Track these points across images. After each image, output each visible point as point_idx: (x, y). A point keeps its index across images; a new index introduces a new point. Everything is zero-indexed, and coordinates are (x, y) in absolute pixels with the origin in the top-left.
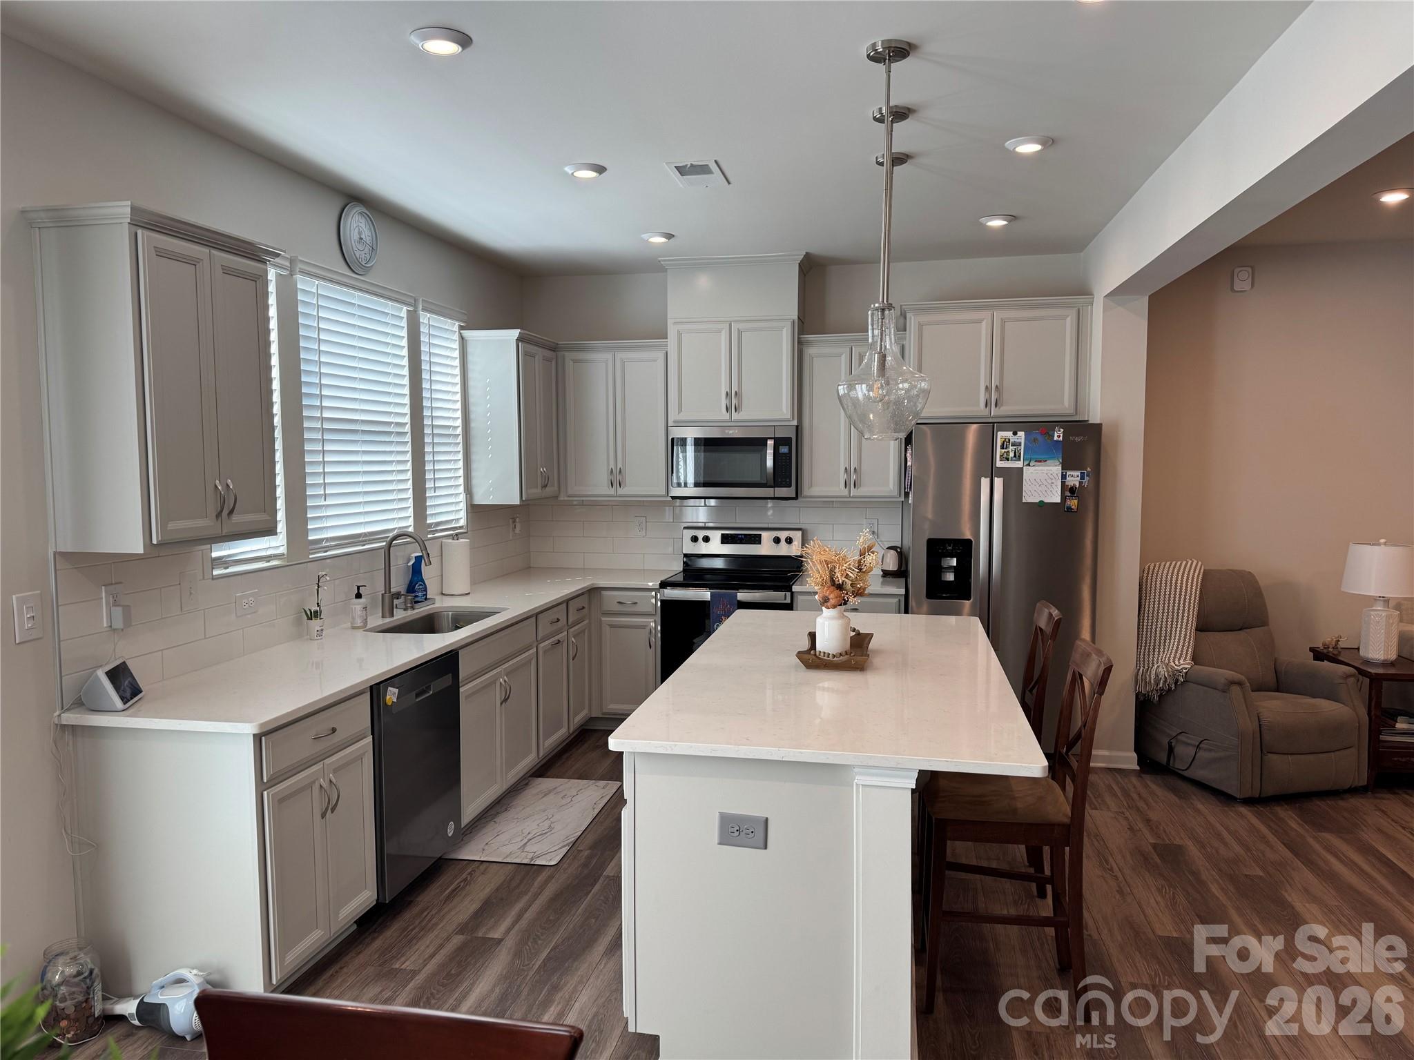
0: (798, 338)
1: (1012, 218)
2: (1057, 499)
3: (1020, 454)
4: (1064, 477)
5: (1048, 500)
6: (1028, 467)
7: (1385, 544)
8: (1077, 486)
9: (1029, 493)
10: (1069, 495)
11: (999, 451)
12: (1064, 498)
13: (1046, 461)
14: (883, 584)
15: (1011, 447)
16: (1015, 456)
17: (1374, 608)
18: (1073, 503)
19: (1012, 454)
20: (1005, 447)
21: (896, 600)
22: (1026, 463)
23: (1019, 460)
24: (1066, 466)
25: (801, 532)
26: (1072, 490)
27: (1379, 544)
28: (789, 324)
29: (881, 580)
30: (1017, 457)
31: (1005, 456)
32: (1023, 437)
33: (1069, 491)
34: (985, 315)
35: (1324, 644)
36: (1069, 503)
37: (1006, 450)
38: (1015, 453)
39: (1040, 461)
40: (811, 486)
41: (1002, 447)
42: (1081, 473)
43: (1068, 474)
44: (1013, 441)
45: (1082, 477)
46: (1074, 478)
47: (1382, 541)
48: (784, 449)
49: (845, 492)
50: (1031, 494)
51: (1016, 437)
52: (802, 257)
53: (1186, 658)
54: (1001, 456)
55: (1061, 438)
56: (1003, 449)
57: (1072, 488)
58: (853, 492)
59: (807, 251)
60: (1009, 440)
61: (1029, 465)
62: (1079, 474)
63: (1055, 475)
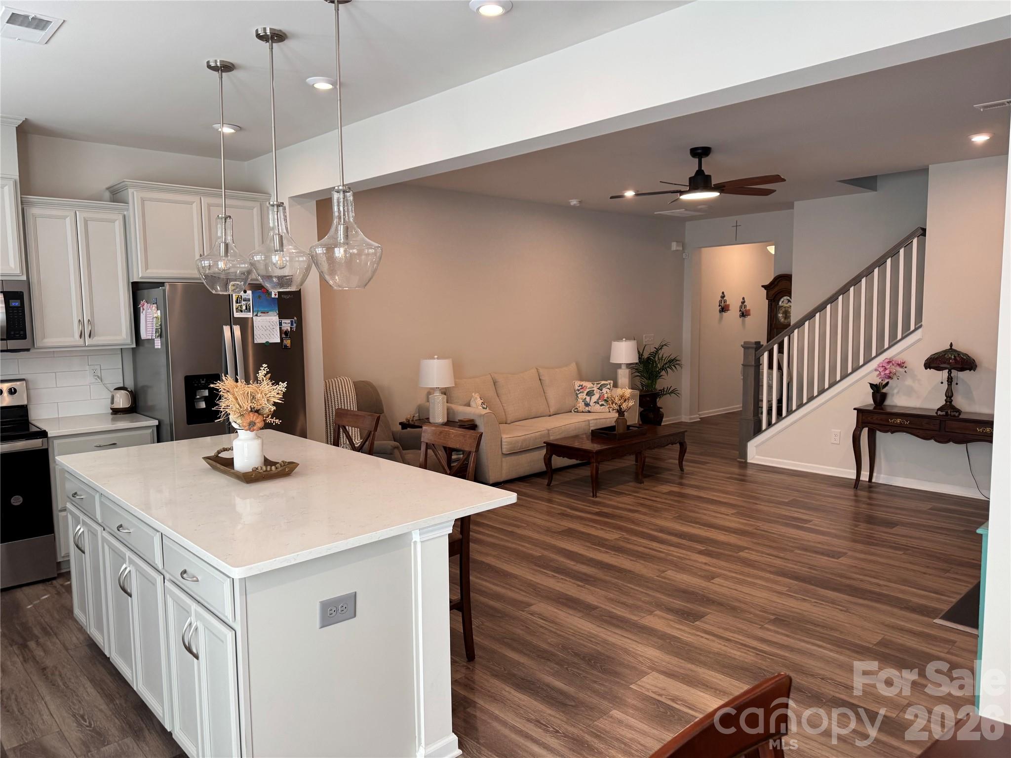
0: (21, 197)
1: (239, 128)
2: (277, 340)
3: (250, 307)
4: (280, 324)
5: (272, 341)
6: (256, 317)
7: (438, 358)
8: (289, 330)
9: (259, 336)
10: (285, 336)
11: (235, 305)
12: (282, 339)
13: (268, 313)
14: (113, 420)
15: (243, 302)
16: (246, 309)
17: (435, 395)
18: (288, 342)
19: (244, 308)
20: (239, 302)
21: (150, 431)
22: (255, 314)
23: (250, 311)
24: (282, 316)
25: (24, 382)
26: (286, 333)
27: (435, 359)
28: (11, 183)
29: (111, 417)
30: (248, 309)
31: (239, 308)
32: (251, 295)
33: (284, 334)
34: (196, 199)
35: (407, 419)
36: (285, 342)
37: (240, 304)
38: (246, 306)
39: (264, 313)
40: (44, 337)
41: (237, 302)
42: (291, 321)
43: (283, 321)
44: (244, 297)
45: (292, 324)
46: (287, 325)
47: (436, 357)
48: (15, 303)
49: (81, 342)
50: (261, 337)
51: (246, 294)
52: (21, 122)
53: (358, 439)
54: (237, 309)
55: (277, 296)
56: (238, 303)
57: (286, 332)
58: (88, 342)
59: (27, 118)
60: (241, 296)
61: (257, 315)
62: (290, 322)
63: (275, 322)
